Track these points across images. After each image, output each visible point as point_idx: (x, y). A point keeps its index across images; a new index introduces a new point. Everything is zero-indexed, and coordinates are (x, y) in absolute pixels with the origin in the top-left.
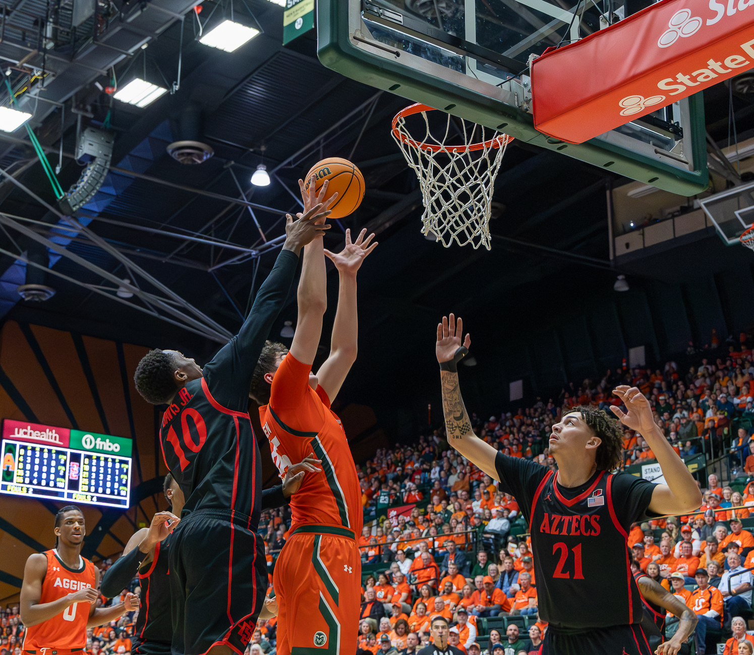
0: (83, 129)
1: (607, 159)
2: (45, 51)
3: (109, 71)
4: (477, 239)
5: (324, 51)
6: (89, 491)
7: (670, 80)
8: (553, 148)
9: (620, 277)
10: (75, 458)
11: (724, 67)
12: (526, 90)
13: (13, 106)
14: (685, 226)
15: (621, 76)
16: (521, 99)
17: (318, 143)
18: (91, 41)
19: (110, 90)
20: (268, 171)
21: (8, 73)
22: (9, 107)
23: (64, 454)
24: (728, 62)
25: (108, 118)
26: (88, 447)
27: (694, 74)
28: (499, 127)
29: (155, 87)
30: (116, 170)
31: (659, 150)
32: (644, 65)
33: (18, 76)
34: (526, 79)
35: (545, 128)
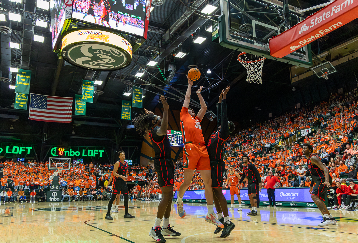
0: (169, 64)
1: (288, 61)
2: (159, 48)
3: (174, 51)
4: (258, 81)
5: (221, 43)
6: (176, 143)
7: (302, 41)
8: (275, 59)
9: (294, 87)
10: (173, 136)
11: (315, 37)
12: (268, 47)
13: (154, 61)
14: (309, 74)
15: (290, 41)
16: (267, 49)
17: (221, 63)
18: (169, 44)
19: (174, 55)
20: (210, 70)
21: (152, 53)
22: (153, 61)
23: (170, 135)
24: (316, 36)
25: (174, 62)
26: (175, 134)
27: (308, 39)
28: (262, 56)
29: (184, 53)
30: (177, 73)
31: (300, 58)
32: (295, 39)
33: (154, 54)
34: (268, 44)
35: (273, 55)
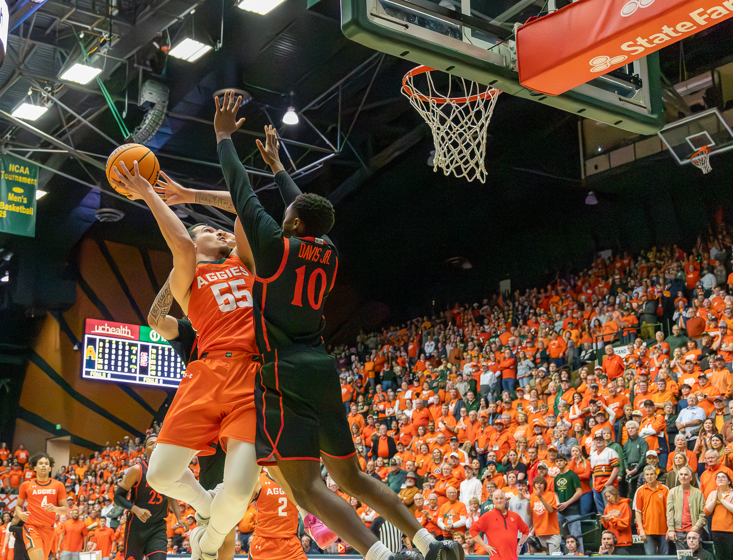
0: (144, 82)
1: (580, 107)
2: (111, 17)
3: (164, 32)
5: (346, 26)
6: (156, 375)
7: (631, 43)
8: (535, 99)
9: (590, 193)
10: (145, 349)
11: (675, 31)
12: (512, 53)
13: (87, 63)
14: (643, 150)
15: (591, 39)
16: (509, 60)
17: (337, 88)
18: (148, 8)
19: (165, 48)
20: (297, 112)
21: (82, 36)
22: (83, 63)
23: (136, 345)
24: (679, 27)
25: (164, 72)
26: (154, 339)
27: (651, 38)
28: (491, 83)
29: (202, 45)
30: (171, 114)
31: (623, 98)
32: (610, 30)
33: (90, 38)
34: (512, 44)
35: (528, 83)
